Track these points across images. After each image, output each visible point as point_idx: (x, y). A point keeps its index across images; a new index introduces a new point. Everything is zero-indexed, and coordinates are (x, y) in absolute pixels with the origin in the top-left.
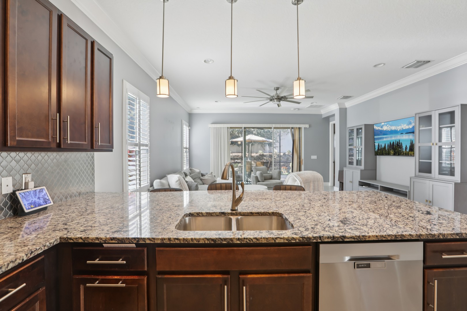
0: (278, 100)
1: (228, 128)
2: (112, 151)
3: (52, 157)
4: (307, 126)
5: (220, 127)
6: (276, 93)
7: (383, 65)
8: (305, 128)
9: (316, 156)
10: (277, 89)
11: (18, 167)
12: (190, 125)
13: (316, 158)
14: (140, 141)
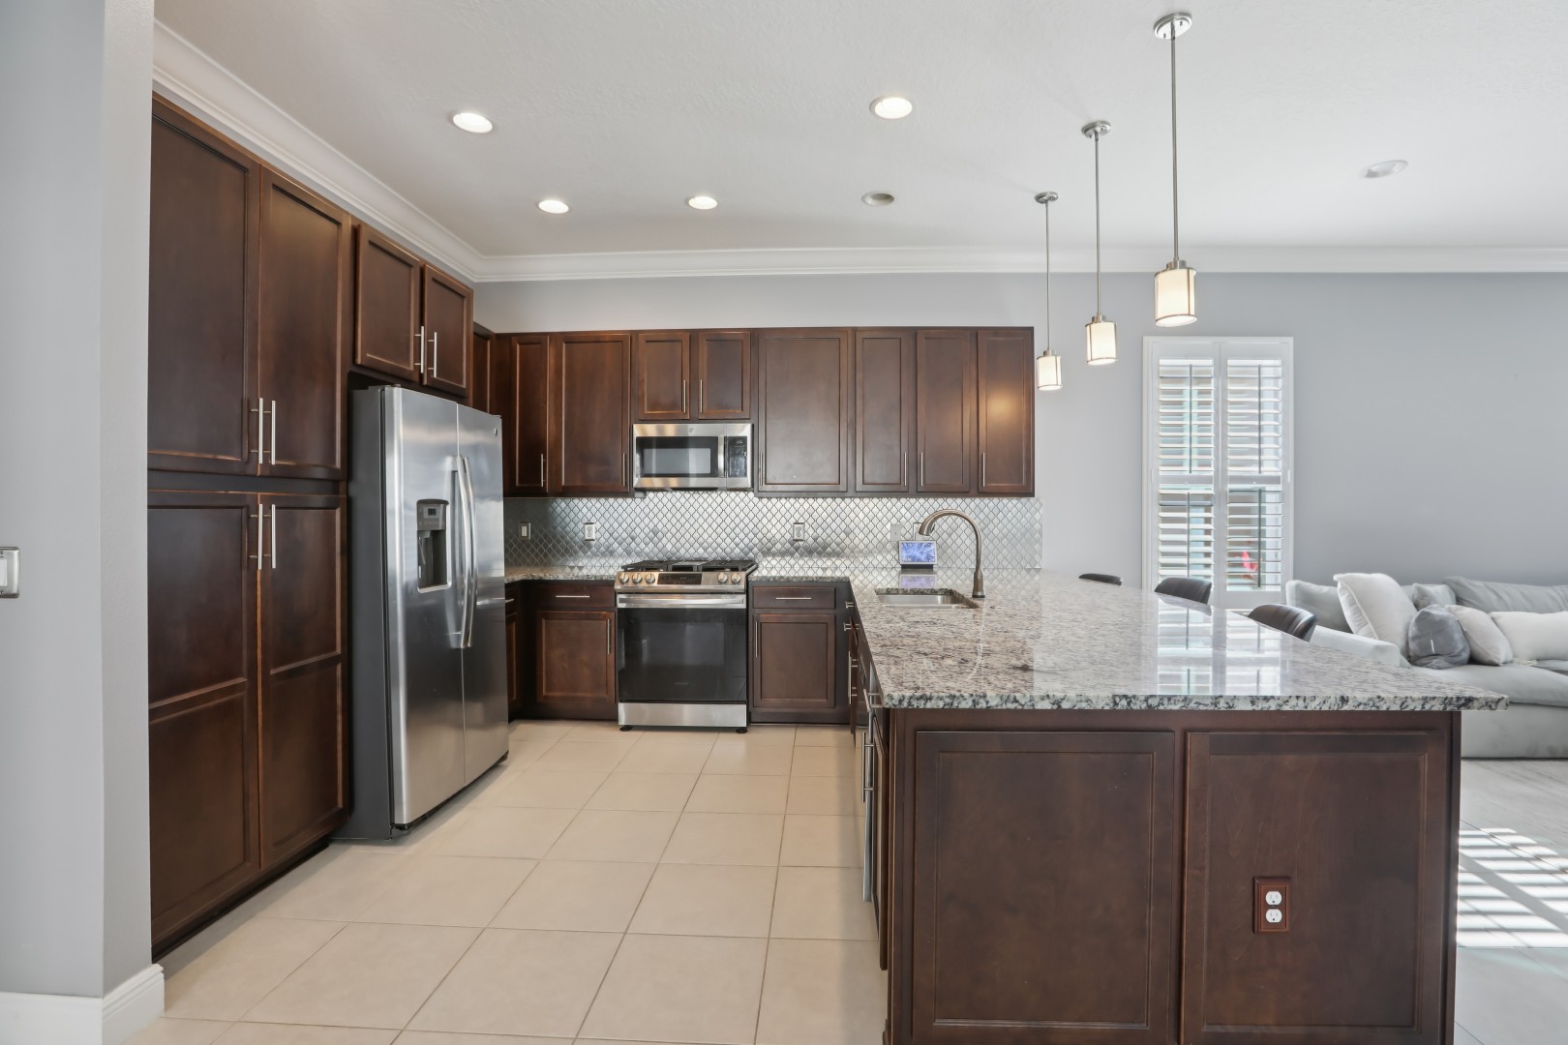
11: (908, 515)
14: (1225, 470)
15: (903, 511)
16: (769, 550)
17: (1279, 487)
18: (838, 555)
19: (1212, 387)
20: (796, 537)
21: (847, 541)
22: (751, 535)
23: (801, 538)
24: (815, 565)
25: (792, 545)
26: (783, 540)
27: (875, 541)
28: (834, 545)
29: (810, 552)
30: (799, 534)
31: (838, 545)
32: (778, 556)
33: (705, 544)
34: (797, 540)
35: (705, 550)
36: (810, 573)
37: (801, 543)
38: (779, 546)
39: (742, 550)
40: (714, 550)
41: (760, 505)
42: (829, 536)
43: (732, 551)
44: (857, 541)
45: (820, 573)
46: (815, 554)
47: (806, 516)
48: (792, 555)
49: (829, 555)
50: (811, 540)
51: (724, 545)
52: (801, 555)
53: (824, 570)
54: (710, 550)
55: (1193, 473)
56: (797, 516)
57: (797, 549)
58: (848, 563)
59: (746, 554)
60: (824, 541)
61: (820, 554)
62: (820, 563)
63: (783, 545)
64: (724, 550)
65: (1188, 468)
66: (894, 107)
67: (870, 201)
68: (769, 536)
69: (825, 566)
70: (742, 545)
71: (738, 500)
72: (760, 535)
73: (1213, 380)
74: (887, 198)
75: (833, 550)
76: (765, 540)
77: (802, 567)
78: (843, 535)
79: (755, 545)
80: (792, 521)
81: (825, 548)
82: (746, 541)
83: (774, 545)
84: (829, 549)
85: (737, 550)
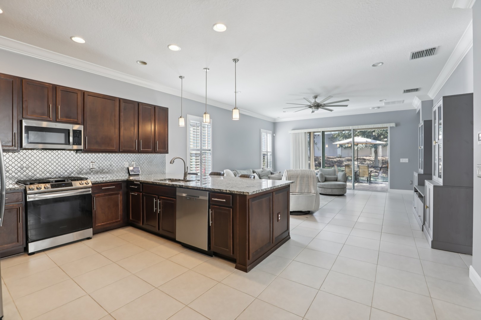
0: (315, 107)
1: (305, 133)
2: (168, 153)
3: (148, 156)
4: (393, 125)
5: (299, 133)
6: (314, 101)
7: (381, 64)
8: (391, 127)
9: (408, 159)
10: (316, 97)
11: (130, 159)
12: (274, 132)
13: (408, 162)
14: (202, 148)
15: (129, 158)
16: (80, 172)
17: (210, 152)
18: (107, 173)
19: (199, 128)
20: (91, 167)
21: (111, 168)
22: (72, 167)
23: (94, 167)
24: (99, 177)
25: (90, 170)
26: (86, 169)
27: (120, 167)
28: (106, 170)
29: (97, 172)
30: (93, 166)
31: (107, 169)
32: (84, 174)
33: (50, 172)
34: (92, 168)
35: (50, 174)
36: (97, 180)
37: (94, 169)
38: (84, 171)
39: (68, 173)
40: (55, 174)
41: (76, 156)
42: (104, 166)
43: (64, 173)
44: (114, 168)
45: (101, 179)
46: (99, 173)
47: (95, 160)
48: (90, 174)
49: (104, 173)
50: (97, 168)
51: (59, 172)
52: (94, 174)
53: (103, 178)
54: (53, 174)
55: (197, 148)
56: (92, 160)
57: (92, 172)
58: (111, 175)
59: (70, 175)
60: (102, 168)
61: (101, 173)
62: (101, 176)
63: (86, 170)
64: (59, 174)
65: (196, 147)
66: (174, 48)
67: (138, 62)
68: (80, 167)
69: (103, 177)
70: (68, 171)
71: (66, 154)
72: (76, 167)
73: (199, 127)
74: (145, 63)
75: (106, 171)
76: (79, 169)
77: (94, 178)
78: (109, 166)
79: (74, 171)
80: (90, 161)
81: (102, 171)
82: (70, 169)
83: (82, 171)
84: (104, 171)
85: (66, 173)
